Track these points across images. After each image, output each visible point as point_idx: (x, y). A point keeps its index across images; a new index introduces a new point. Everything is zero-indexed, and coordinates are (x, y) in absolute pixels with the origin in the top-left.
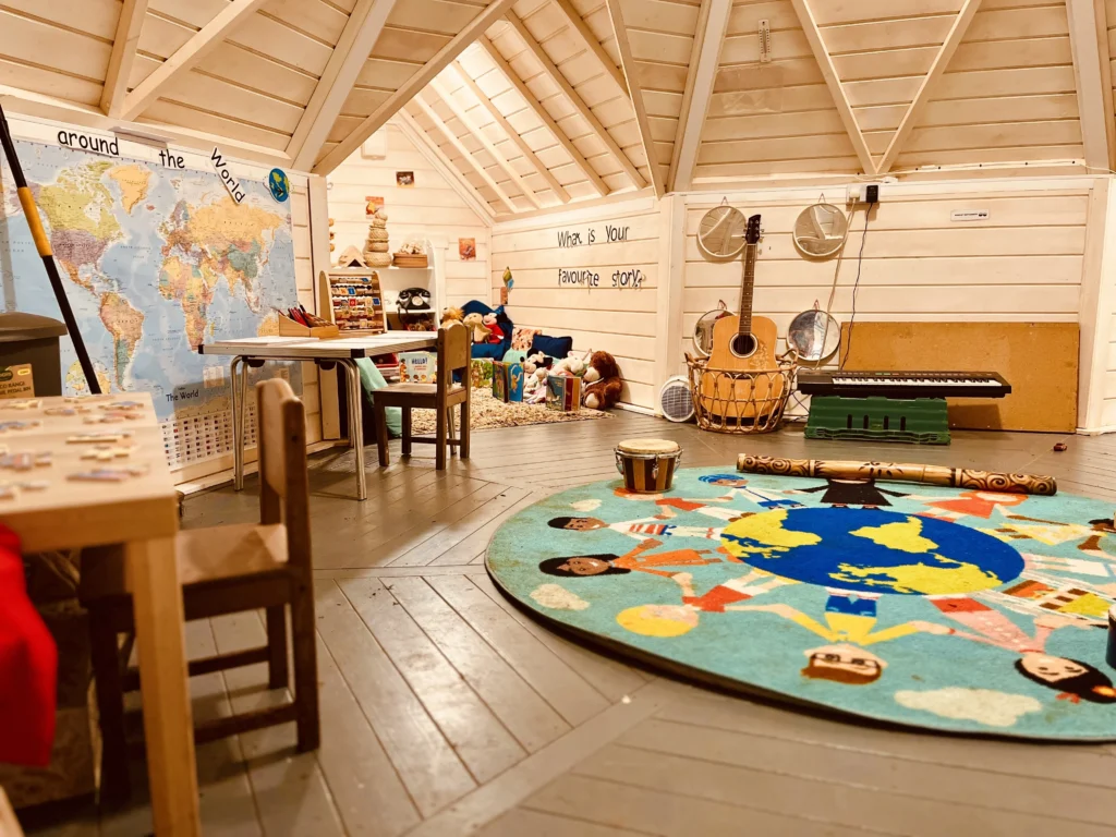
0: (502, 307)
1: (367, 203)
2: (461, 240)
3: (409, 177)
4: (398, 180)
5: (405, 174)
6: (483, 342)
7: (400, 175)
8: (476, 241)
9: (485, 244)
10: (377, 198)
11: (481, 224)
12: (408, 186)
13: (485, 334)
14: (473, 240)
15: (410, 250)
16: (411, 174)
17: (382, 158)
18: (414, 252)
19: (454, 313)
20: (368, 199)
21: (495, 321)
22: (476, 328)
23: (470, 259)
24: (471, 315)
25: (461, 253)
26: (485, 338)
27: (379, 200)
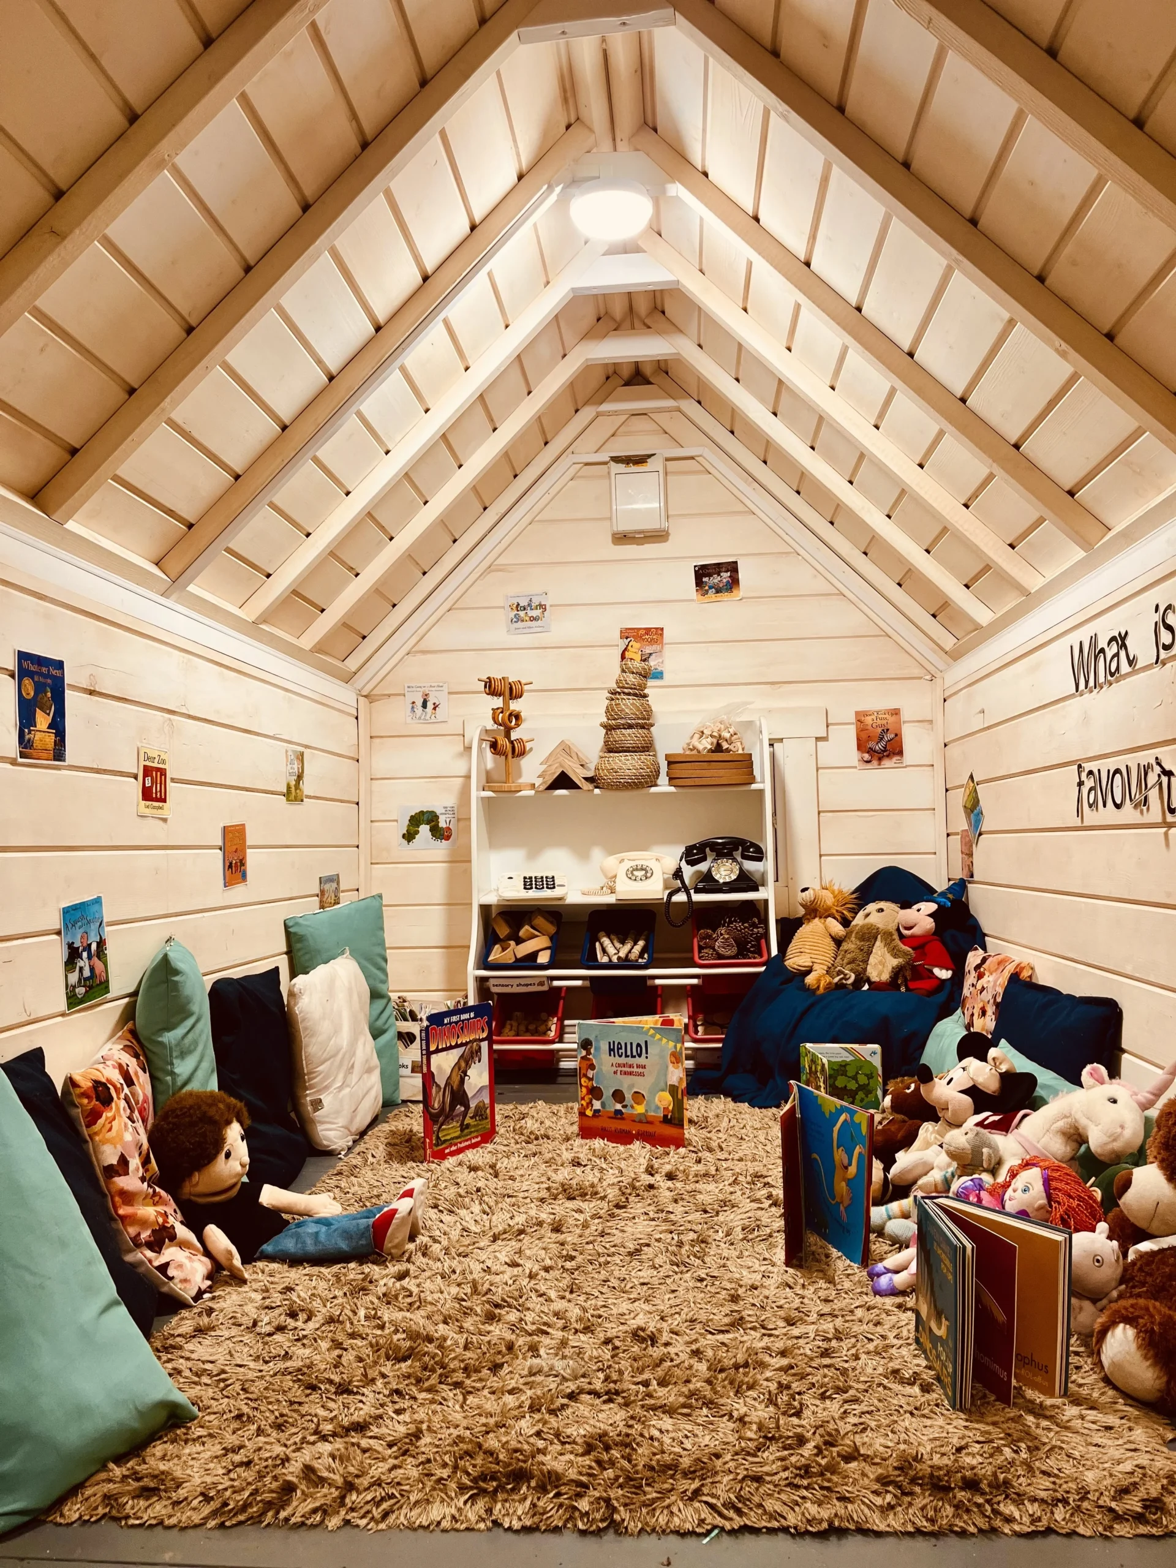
0: (960, 887)
1: (622, 644)
2: (860, 717)
3: (726, 575)
4: (699, 583)
5: (718, 568)
6: (892, 984)
7: (702, 573)
8: (905, 715)
9: (931, 722)
10: (648, 630)
11: (917, 671)
12: (725, 596)
13: (896, 962)
14: (896, 712)
15: (706, 744)
16: (733, 567)
17: (659, 536)
18: (718, 748)
19: (828, 899)
20: (626, 634)
21: (929, 924)
22: (878, 943)
23: (886, 763)
24: (872, 907)
25: (860, 747)
26: (897, 972)
27: (653, 635)
